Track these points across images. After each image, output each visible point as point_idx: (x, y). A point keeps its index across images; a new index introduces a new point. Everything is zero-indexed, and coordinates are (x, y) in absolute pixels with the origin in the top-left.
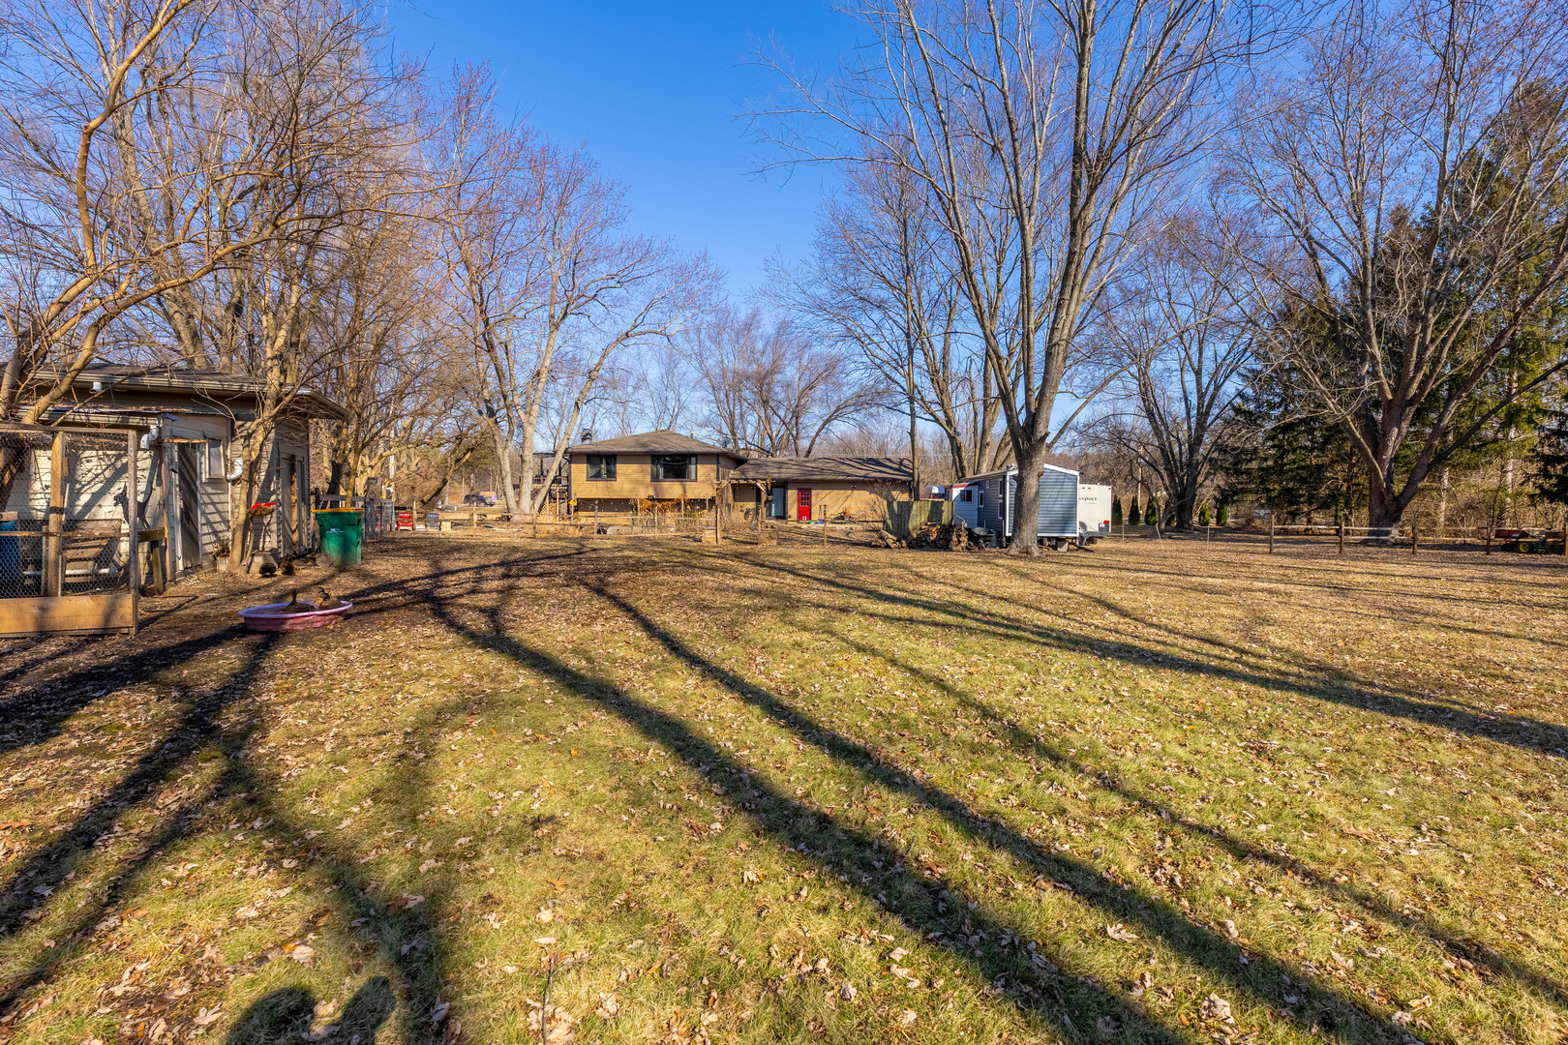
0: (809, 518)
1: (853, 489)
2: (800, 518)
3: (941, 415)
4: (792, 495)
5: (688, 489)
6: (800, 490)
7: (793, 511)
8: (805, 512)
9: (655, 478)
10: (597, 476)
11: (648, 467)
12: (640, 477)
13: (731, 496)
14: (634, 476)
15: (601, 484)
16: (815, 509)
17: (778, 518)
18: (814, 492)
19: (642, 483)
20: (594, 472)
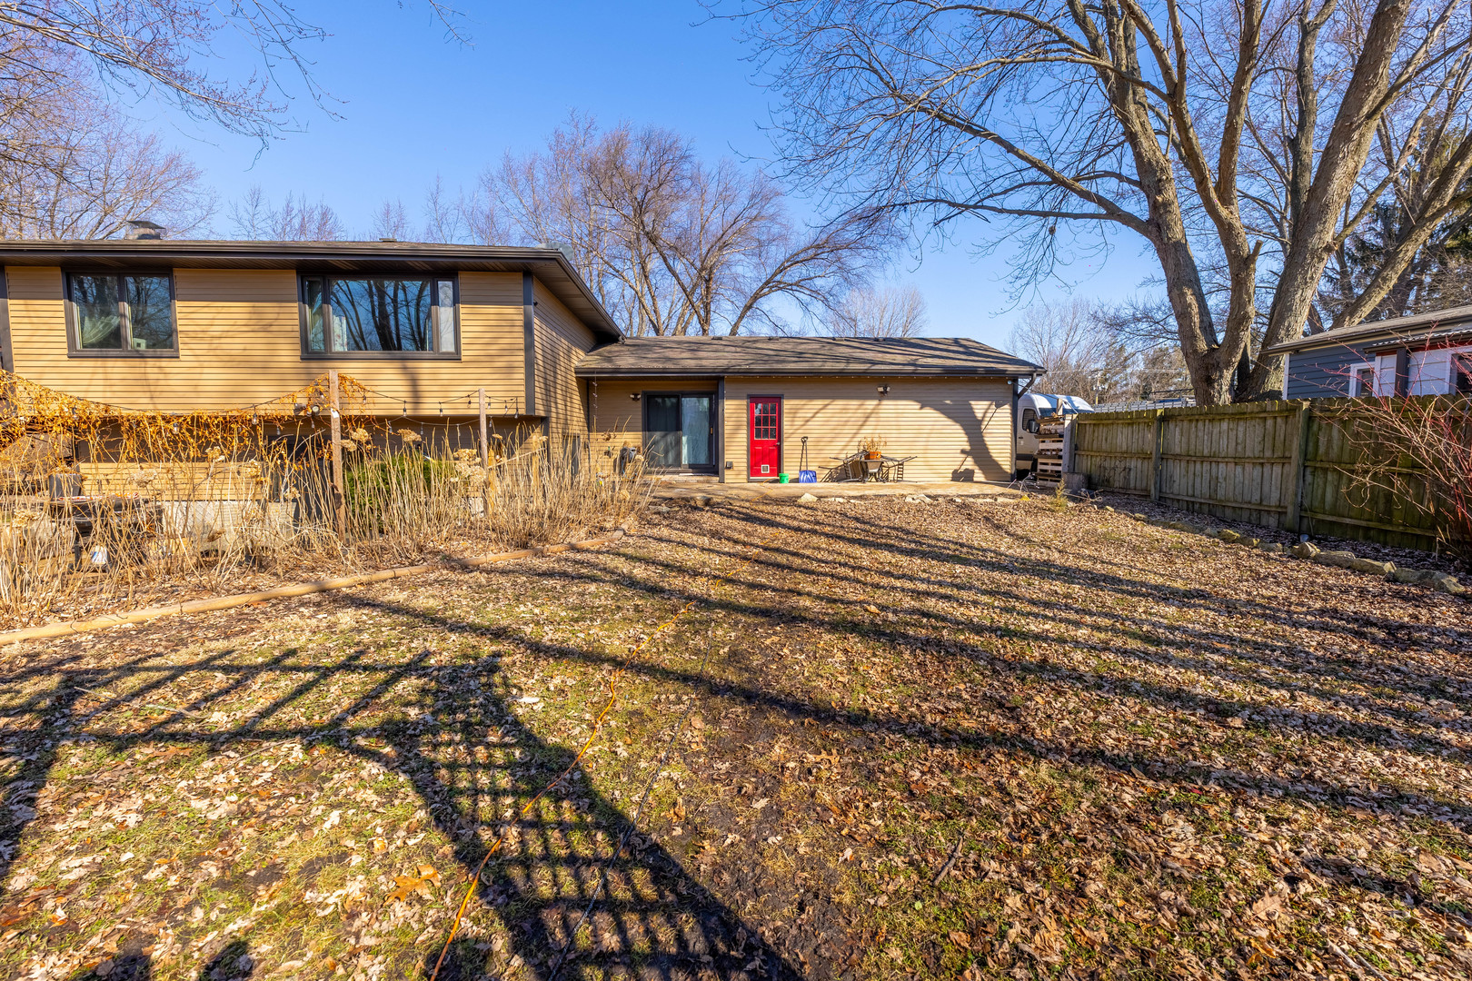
0: (777, 467)
1: (883, 395)
2: (754, 470)
3: (1091, 207)
4: (734, 411)
5: (426, 385)
6: (754, 399)
7: (736, 449)
8: (766, 455)
9: (313, 352)
10: (111, 342)
11: (289, 314)
12: (256, 345)
13: (578, 414)
14: (235, 345)
15: (118, 368)
16: (790, 447)
17: (696, 468)
18: (788, 404)
19: (263, 368)
20: (94, 330)
